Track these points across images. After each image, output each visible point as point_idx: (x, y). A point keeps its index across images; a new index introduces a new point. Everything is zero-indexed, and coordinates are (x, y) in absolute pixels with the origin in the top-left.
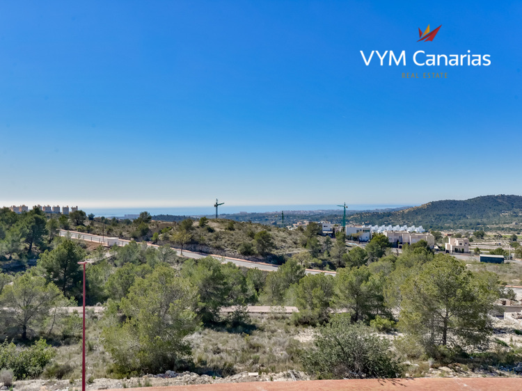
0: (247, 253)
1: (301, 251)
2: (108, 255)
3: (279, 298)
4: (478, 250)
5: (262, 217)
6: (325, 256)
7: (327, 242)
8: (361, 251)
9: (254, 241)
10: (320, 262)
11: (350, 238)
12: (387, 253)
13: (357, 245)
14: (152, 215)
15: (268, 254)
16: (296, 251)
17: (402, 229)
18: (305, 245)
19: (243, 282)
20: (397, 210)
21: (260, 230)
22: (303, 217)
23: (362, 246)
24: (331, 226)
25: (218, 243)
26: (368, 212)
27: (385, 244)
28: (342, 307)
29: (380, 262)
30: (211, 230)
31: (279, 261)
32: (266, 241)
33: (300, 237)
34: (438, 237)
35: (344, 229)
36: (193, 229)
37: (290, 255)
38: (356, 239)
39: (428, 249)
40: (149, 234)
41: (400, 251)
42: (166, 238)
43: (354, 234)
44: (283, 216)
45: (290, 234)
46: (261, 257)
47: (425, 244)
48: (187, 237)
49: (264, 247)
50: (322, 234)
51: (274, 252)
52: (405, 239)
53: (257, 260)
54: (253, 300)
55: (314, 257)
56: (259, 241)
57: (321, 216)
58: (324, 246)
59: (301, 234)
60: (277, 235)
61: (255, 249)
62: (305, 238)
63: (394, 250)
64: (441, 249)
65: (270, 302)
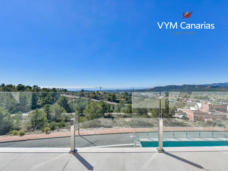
0: (109, 100)
1: (123, 99)
2: (74, 100)
3: (119, 111)
4: (167, 99)
5: (112, 91)
6: (129, 101)
7: (130, 97)
8: (138, 99)
9: (111, 97)
10: (128, 102)
11: (135, 96)
12: (145, 100)
13: (137, 98)
14: (84, 90)
15: (115, 100)
16: (122, 99)
17: (148, 94)
18: (124, 98)
19: (110, 107)
20: (147, 89)
21: (112, 94)
22: (122, 91)
23: (139, 98)
24: (130, 93)
25: (102, 97)
27: (144, 97)
28: (135, 113)
29: (143, 102)
30: (100, 94)
31: (118, 102)
32: (114, 97)
33: (123, 96)
34: (157, 96)
36: (95, 94)
37: (120, 100)
38: (137, 96)
39: (155, 99)
40: (84, 95)
41: (148, 99)
42: (88, 96)
43: (136, 95)
44: (117, 91)
45: (120, 95)
46: (113, 101)
47: (154, 97)
48: (94, 96)
49: (114, 98)
50: (128, 95)
51: (116, 99)
52: (149, 96)
53: (112, 102)
54: (112, 111)
55: (126, 101)
56: (112, 97)
57: (127, 91)
58: (129, 98)
59: (123, 95)
60: (117, 95)
61: (111, 99)
62: (124, 96)
63: (146, 99)
64: (158, 99)
65: (117, 112)
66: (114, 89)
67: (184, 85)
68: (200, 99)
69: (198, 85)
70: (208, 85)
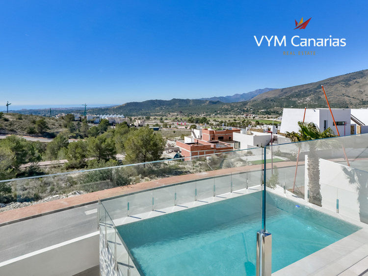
0: (31, 133)
1: (64, 130)
3: (55, 155)
4: (148, 125)
5: (37, 112)
6: (77, 132)
7: (79, 124)
8: (96, 128)
9: (36, 126)
10: (75, 135)
11: (89, 122)
12: (108, 129)
13: (93, 125)
15: (44, 132)
16: (61, 130)
17: (114, 116)
18: (66, 127)
19: (32, 149)
20: (111, 107)
21: (38, 119)
22: (61, 111)
23: (97, 126)
24: (79, 115)
25: (12, 128)
26: (97, 108)
27: (108, 124)
28: (92, 157)
29: (106, 133)
30: (6, 120)
31: (52, 136)
32: (43, 125)
33: (63, 122)
34: (131, 120)
35: (86, 117)
37: (58, 132)
38: (92, 122)
39: (127, 125)
41: (115, 127)
43: (92, 119)
44: (51, 111)
45: (57, 121)
46: (40, 135)
47: (126, 123)
49: (42, 128)
50: (74, 120)
51: (48, 131)
52: (117, 121)
53: (38, 136)
54: (39, 159)
55: (71, 132)
56: (39, 125)
57: (72, 111)
58: (77, 127)
59: (63, 120)
60: (49, 122)
61: (37, 130)
62: (65, 122)
63: (112, 127)
64: (133, 125)
65: (50, 159)
66: (42, 108)
67: (174, 99)
68: (197, 122)
69: (193, 100)
70: (206, 100)
